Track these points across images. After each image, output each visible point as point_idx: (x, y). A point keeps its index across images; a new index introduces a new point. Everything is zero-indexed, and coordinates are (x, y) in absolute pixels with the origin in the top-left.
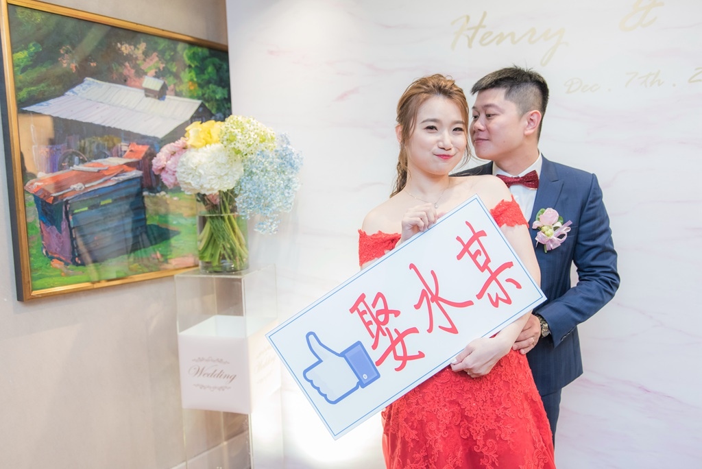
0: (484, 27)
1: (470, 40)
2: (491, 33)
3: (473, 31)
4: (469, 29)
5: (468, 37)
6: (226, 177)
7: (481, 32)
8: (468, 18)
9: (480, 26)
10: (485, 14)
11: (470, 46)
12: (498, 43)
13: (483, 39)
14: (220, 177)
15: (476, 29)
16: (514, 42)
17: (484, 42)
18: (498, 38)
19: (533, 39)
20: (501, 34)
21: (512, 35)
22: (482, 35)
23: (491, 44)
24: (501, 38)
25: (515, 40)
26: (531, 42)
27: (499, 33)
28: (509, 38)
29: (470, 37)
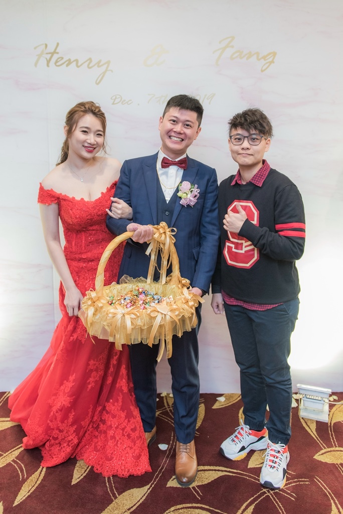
0: (58, 53)
1: (48, 62)
2: (62, 58)
3: (50, 55)
4: (47, 54)
5: (46, 59)
7: (55, 57)
8: (46, 46)
9: (55, 52)
10: (58, 44)
11: (48, 65)
12: (67, 65)
13: (57, 62)
15: (52, 54)
16: (78, 66)
17: (58, 64)
18: (67, 62)
19: (91, 65)
20: (69, 60)
21: (77, 61)
22: (56, 59)
23: (63, 66)
24: (69, 62)
25: (79, 64)
26: (89, 68)
27: (67, 59)
28: (75, 63)
29: (48, 59)
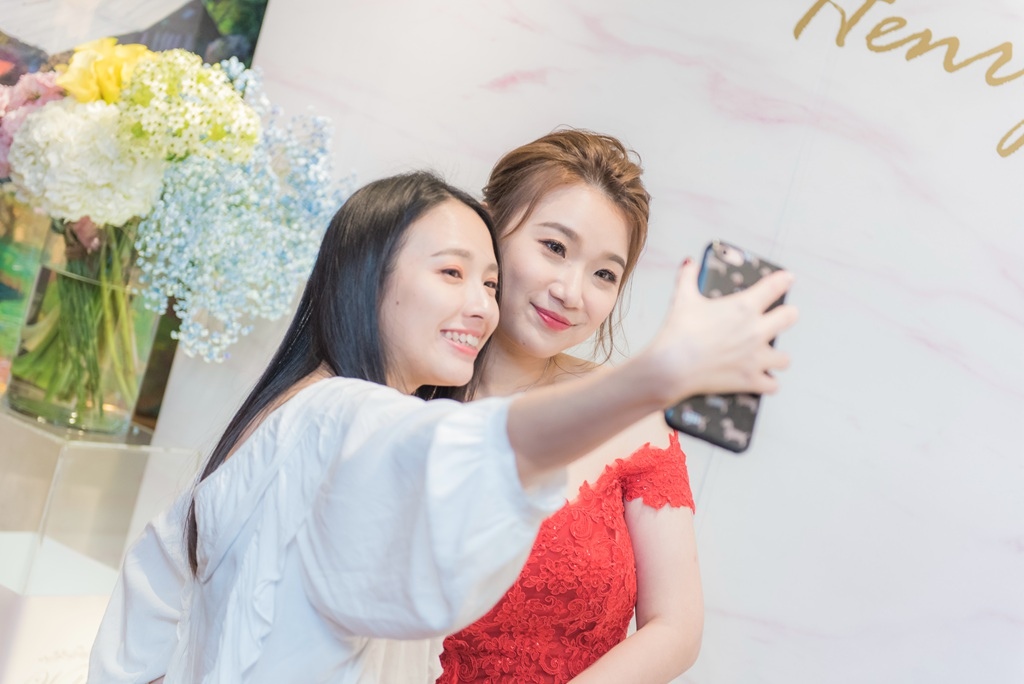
1: (846, 26)
2: (902, 23)
5: (843, 13)
6: (106, 193)
7: (880, 12)
11: (840, 41)
12: (911, 55)
13: (876, 32)
14: (90, 187)
16: (949, 66)
17: (877, 42)
18: (915, 42)
19: (998, 74)
20: (927, 35)
21: (953, 44)
22: (879, 20)
23: (894, 52)
24: (923, 44)
25: (956, 61)
26: (991, 80)
27: (920, 29)
28: (943, 50)
29: (848, 17)
